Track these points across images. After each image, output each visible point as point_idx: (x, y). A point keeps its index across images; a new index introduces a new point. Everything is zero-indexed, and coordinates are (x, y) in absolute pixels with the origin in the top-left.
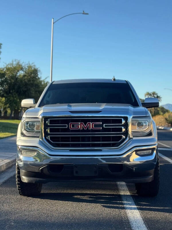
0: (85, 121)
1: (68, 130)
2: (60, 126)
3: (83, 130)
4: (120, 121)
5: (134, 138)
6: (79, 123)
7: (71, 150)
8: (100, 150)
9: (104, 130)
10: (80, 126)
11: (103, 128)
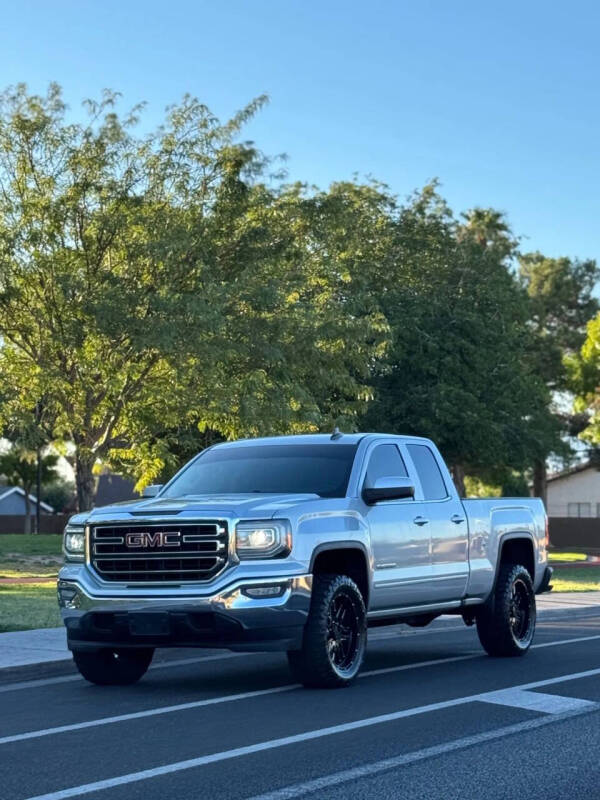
0: (153, 530)
1: (124, 548)
2: (110, 541)
3: (149, 549)
4: (213, 530)
5: (242, 563)
6: (142, 534)
7: (129, 587)
8: (177, 587)
9: (184, 547)
10: (144, 539)
11: (182, 542)
